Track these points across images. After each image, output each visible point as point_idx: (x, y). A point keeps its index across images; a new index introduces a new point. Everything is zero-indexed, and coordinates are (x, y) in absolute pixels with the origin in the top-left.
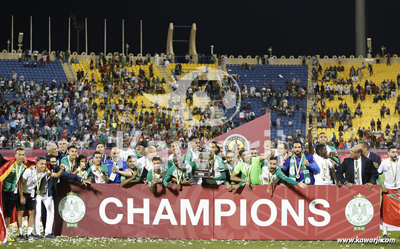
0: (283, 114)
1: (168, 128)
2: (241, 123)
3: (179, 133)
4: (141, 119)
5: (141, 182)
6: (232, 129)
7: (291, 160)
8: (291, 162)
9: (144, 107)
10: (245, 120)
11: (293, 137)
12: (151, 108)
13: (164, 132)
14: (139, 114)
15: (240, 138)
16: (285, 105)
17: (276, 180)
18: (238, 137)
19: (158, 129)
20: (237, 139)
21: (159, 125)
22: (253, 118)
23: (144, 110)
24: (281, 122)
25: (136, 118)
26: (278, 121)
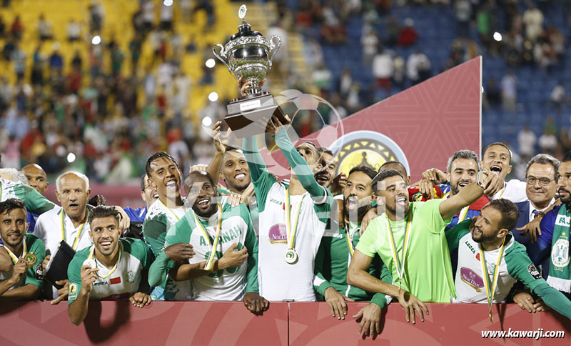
0: (524, 62)
1: (131, 108)
2: (380, 93)
3: (168, 126)
4: (36, 78)
5: (43, 294)
6: (350, 112)
7: (559, 217)
8: (557, 223)
9: (44, 38)
10: (395, 84)
11: (559, 139)
12: (72, 39)
13: (117, 122)
14: (29, 63)
15: (377, 143)
16: (534, 30)
17: (509, 282)
18: (370, 141)
19: (96, 114)
20: (367, 147)
21: (102, 100)
22: (424, 75)
23: (48, 50)
24: (519, 91)
25: (20, 76)
26: (508, 86)
